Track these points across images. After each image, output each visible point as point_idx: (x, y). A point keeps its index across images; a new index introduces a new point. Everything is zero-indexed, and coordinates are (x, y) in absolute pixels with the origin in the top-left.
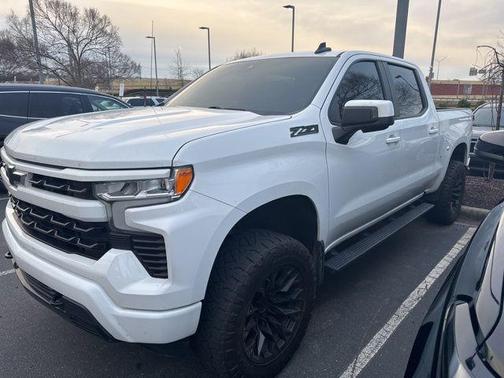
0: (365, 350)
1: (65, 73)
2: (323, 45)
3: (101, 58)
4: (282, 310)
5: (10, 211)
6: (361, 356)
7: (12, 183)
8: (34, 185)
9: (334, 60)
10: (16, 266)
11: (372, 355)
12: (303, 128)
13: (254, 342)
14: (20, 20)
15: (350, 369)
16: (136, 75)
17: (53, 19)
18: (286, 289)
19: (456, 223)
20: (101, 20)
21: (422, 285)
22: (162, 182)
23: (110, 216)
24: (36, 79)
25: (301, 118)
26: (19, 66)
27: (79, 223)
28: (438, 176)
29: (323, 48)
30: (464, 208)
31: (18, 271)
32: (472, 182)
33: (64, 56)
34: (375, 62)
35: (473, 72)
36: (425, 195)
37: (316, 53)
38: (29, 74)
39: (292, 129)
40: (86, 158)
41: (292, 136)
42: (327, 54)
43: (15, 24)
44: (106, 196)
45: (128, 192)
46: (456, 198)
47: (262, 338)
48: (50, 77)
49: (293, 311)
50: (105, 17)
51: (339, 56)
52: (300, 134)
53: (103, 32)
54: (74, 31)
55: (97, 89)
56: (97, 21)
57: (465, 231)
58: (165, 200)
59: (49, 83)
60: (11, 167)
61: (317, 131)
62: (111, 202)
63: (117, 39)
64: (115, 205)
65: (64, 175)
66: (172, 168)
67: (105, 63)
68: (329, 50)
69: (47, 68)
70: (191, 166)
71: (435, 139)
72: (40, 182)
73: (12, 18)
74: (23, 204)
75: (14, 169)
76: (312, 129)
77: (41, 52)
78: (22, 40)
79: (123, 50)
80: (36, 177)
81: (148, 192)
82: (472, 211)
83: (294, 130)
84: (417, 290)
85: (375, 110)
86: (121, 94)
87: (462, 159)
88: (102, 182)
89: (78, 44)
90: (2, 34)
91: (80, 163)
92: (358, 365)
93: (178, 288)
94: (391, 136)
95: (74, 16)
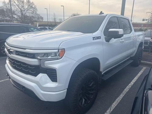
0: (114, 104)
1: (20, 19)
2: (101, 12)
3: (31, 15)
4: (89, 92)
5: (7, 62)
6: (113, 105)
7: (9, 53)
8: (16, 54)
9: (105, 17)
10: (10, 78)
11: (116, 105)
12: (96, 37)
13: (81, 101)
14: (7, 3)
15: (109, 109)
16: (42, 20)
17: (17, 3)
18: (91, 85)
19: (139, 66)
20: (31, 3)
21: (130, 84)
22: (55, 53)
23: (40, 63)
24: (11, 21)
25: (95, 34)
26: (6, 17)
27: (30, 66)
28: (134, 52)
29: (101, 13)
30: (142, 61)
31: (10, 79)
32: (144, 53)
33: (20, 14)
34: (117, 17)
35: (144, 20)
36: (131, 57)
37: (99, 14)
38: (9, 20)
39: (93, 38)
40: (33, 46)
41: (93, 40)
42: (103, 15)
43: (5, 4)
44: (39, 57)
45: (45, 56)
46: (140, 58)
47: (84, 100)
48: (15, 20)
49: (93, 92)
50: (33, 2)
51: (106, 15)
52: (96, 39)
53: (32, 7)
54: (23, 7)
55: (30, 25)
56: (30, 4)
57: (142, 68)
58: (57, 59)
59: (15, 22)
60: (9, 49)
61: (100, 38)
62: (40, 59)
63: (36, 9)
64: (41, 60)
65: (26, 51)
66: (59, 49)
67: (32, 16)
68: (103, 13)
69: (15, 18)
70: (64, 49)
71: (134, 40)
72: (18, 53)
73: (4, 2)
74: (12, 60)
75: (10, 49)
76: (99, 38)
77: (13, 13)
78: (7, 9)
79: (38, 13)
80: (17, 52)
81: (51, 57)
82: (144, 62)
83: (94, 38)
84: (128, 86)
85: (118, 32)
86: (38, 26)
87: (142, 47)
88: (38, 53)
89: (24, 11)
90: (1, 7)
91: (31, 48)
92: (112, 108)
93: (60, 85)
94: (122, 40)
95: (23, 2)
